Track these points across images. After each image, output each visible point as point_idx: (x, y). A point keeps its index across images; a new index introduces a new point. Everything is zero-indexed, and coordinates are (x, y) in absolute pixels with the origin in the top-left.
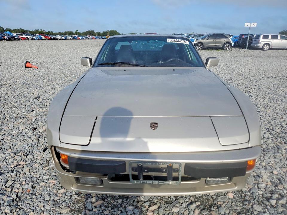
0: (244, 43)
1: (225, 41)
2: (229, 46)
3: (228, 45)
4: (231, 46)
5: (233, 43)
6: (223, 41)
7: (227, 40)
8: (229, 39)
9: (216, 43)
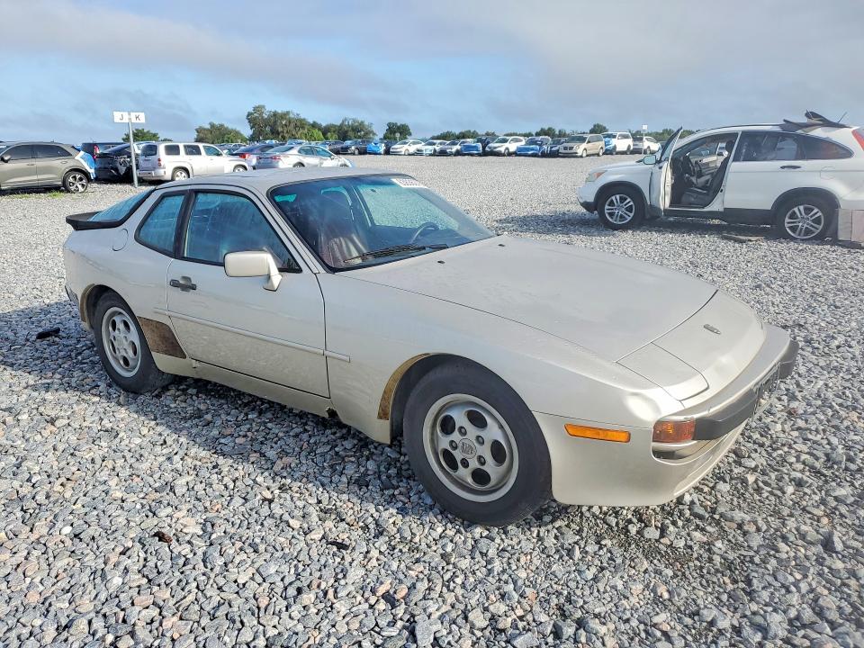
0: (112, 168)
1: (68, 165)
2: (81, 179)
3: (78, 176)
4: (89, 180)
5: (92, 171)
6: (60, 165)
7: (70, 163)
8: (78, 157)
9: (37, 171)
